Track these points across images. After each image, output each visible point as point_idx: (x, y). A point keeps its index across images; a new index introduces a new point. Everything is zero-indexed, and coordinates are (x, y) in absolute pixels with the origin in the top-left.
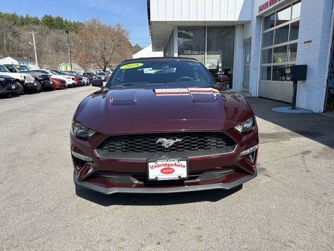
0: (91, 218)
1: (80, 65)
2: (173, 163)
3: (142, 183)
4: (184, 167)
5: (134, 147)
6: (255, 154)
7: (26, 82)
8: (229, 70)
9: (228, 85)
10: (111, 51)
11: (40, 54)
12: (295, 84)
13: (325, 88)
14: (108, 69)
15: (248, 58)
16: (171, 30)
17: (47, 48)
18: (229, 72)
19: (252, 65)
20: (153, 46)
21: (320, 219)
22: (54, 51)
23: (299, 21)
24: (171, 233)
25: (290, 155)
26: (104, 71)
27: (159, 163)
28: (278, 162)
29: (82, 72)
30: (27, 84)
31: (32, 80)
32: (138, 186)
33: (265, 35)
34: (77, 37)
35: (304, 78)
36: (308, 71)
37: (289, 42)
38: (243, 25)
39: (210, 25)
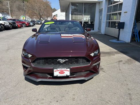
0: (31, 90)
1: (30, 17)
2: (64, 69)
3: (52, 77)
4: (69, 71)
5: (48, 62)
6: (99, 64)
7: (5, 25)
8: (93, 22)
9: (92, 29)
10: (43, 11)
11: (11, 11)
12: (119, 30)
13: (131, 33)
14: (42, 19)
15: (101, 17)
16: (69, 4)
17: (15, 9)
18: (93, 23)
19: (102, 21)
20: (61, 10)
21: (122, 91)
22: (18, 10)
23: (122, 3)
24: (63, 97)
25: (114, 62)
26: (40, 20)
27: (58, 69)
28: (108, 65)
29: (31, 20)
30: (6, 26)
31: (8, 24)
32: (50, 78)
33: (108, 8)
34: (28, 4)
35: (123, 28)
36: (125, 25)
37: (118, 12)
38: (99, 3)
39: (85, 2)
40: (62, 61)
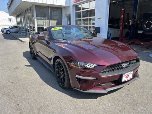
2: (129, 73)
4: (132, 74)
15: (69, 22)
27: (126, 74)
33: (76, 13)
35: (99, 32)
37: (89, 18)
38: (65, 7)
39: (51, 6)
40: (125, 65)
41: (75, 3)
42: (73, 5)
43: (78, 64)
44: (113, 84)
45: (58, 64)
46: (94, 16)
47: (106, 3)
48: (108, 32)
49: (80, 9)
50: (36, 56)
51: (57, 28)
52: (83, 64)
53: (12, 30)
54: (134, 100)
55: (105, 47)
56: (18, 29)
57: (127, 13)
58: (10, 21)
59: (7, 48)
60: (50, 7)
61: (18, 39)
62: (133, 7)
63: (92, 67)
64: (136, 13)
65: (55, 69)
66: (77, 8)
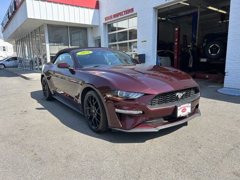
2: (186, 105)
33: (110, 35)
37: (128, 41)
38: (92, 27)
39: (71, 25)
40: (180, 95)
41: (107, 21)
42: (105, 24)
43: (118, 94)
44: (165, 122)
45: (89, 99)
46: (137, 38)
47: (152, 20)
48: (157, 60)
49: (114, 29)
50: (53, 95)
51: (85, 52)
52: (124, 94)
53: (7, 64)
54: (196, 142)
55: (153, 75)
56: (18, 61)
57: (184, 36)
58: (4, 50)
59: (4, 88)
60: (70, 27)
61: (18, 76)
62: (191, 26)
63: (137, 97)
64: (196, 34)
65: (85, 108)
66: (110, 27)
